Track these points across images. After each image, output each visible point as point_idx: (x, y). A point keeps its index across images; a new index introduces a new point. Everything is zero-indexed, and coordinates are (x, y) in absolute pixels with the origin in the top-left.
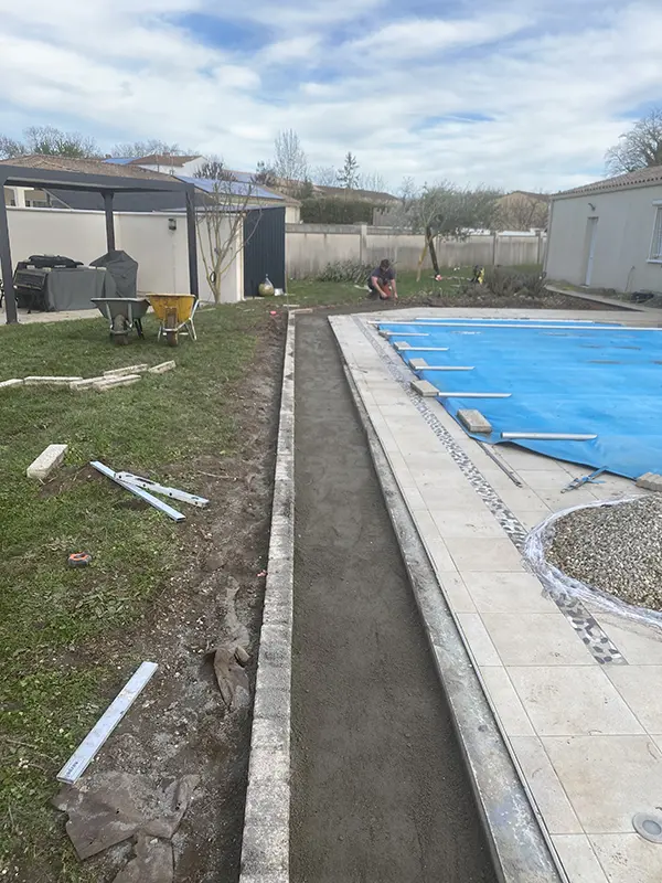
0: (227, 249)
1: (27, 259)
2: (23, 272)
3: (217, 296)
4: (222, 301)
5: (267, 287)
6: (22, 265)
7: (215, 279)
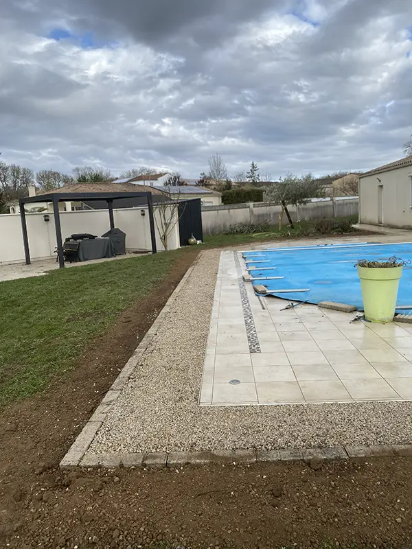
0: (170, 223)
1: (70, 236)
2: (68, 243)
3: (166, 246)
4: (168, 249)
5: (193, 240)
6: (68, 240)
7: (164, 238)
